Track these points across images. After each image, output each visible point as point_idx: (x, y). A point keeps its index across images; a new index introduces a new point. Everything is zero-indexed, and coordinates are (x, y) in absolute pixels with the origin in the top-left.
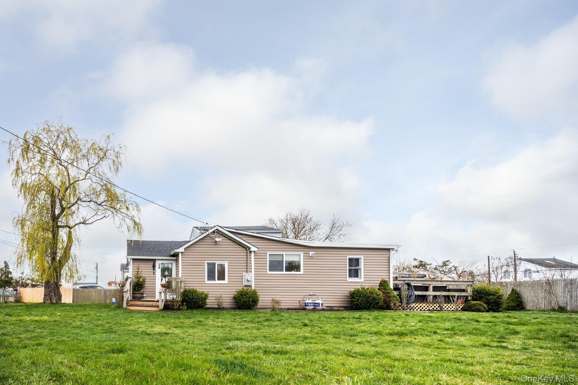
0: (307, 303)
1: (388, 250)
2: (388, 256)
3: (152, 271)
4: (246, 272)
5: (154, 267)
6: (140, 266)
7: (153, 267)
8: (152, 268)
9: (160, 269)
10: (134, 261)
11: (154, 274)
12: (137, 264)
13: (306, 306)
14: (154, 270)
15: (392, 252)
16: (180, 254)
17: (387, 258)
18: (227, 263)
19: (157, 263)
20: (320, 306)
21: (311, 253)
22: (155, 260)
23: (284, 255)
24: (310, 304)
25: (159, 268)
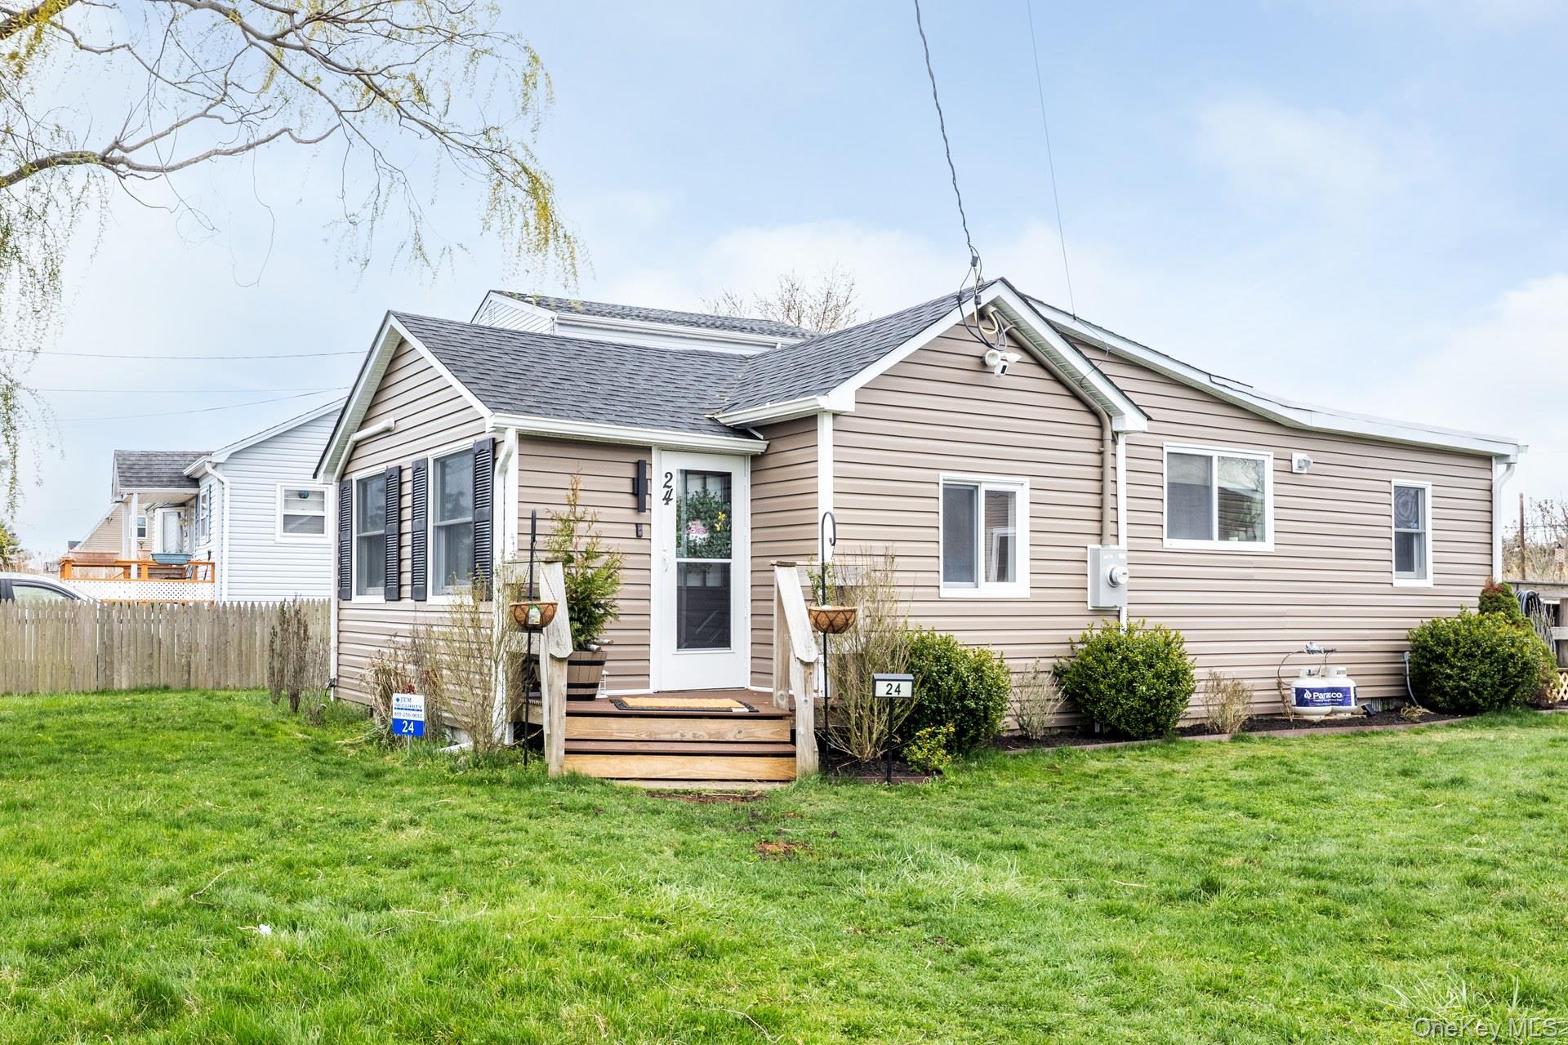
0: (1312, 691)
1: (1487, 458)
2: (1484, 484)
3: (630, 516)
4: (1098, 538)
5: (639, 488)
6: (584, 483)
7: (633, 494)
8: (630, 501)
9: (673, 504)
10: (530, 449)
11: (639, 537)
12: (559, 471)
13: (1301, 702)
14: (641, 507)
15: (1499, 468)
16: (825, 426)
17: (1485, 495)
18: (1027, 486)
19: (661, 468)
20: (1349, 704)
21: (1298, 456)
22: (647, 449)
23: (1215, 461)
24: (1322, 696)
25: (667, 499)
